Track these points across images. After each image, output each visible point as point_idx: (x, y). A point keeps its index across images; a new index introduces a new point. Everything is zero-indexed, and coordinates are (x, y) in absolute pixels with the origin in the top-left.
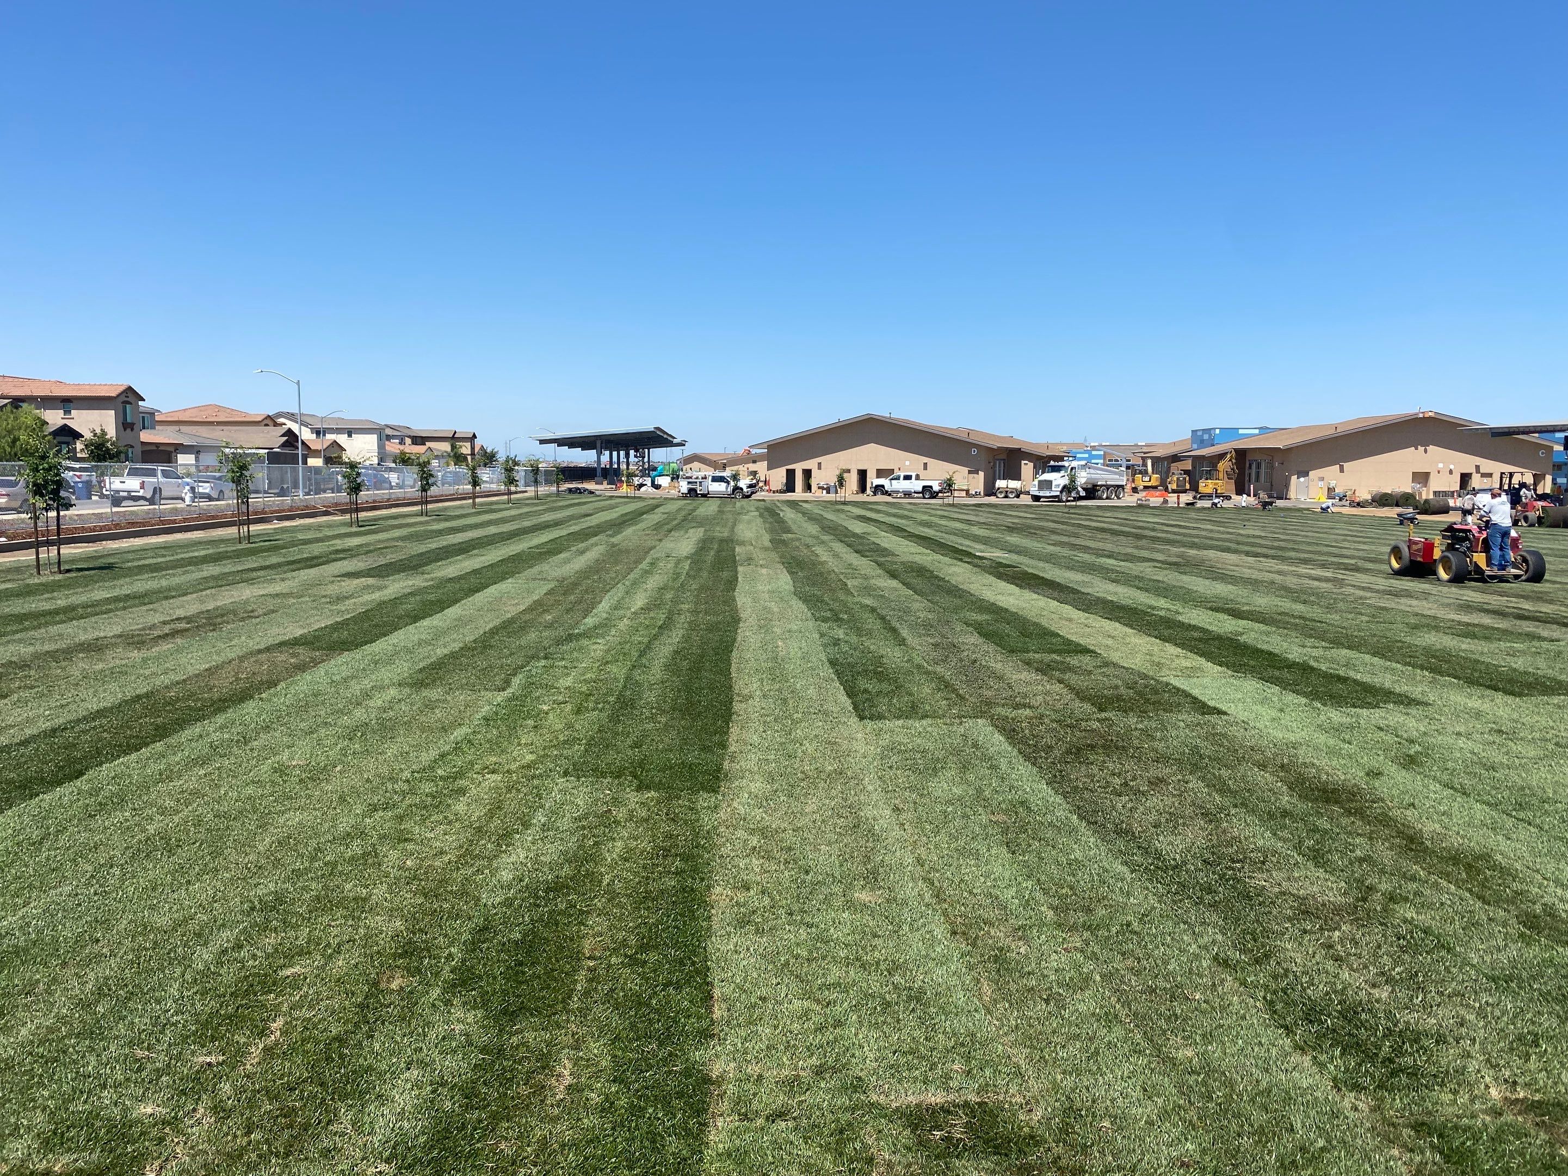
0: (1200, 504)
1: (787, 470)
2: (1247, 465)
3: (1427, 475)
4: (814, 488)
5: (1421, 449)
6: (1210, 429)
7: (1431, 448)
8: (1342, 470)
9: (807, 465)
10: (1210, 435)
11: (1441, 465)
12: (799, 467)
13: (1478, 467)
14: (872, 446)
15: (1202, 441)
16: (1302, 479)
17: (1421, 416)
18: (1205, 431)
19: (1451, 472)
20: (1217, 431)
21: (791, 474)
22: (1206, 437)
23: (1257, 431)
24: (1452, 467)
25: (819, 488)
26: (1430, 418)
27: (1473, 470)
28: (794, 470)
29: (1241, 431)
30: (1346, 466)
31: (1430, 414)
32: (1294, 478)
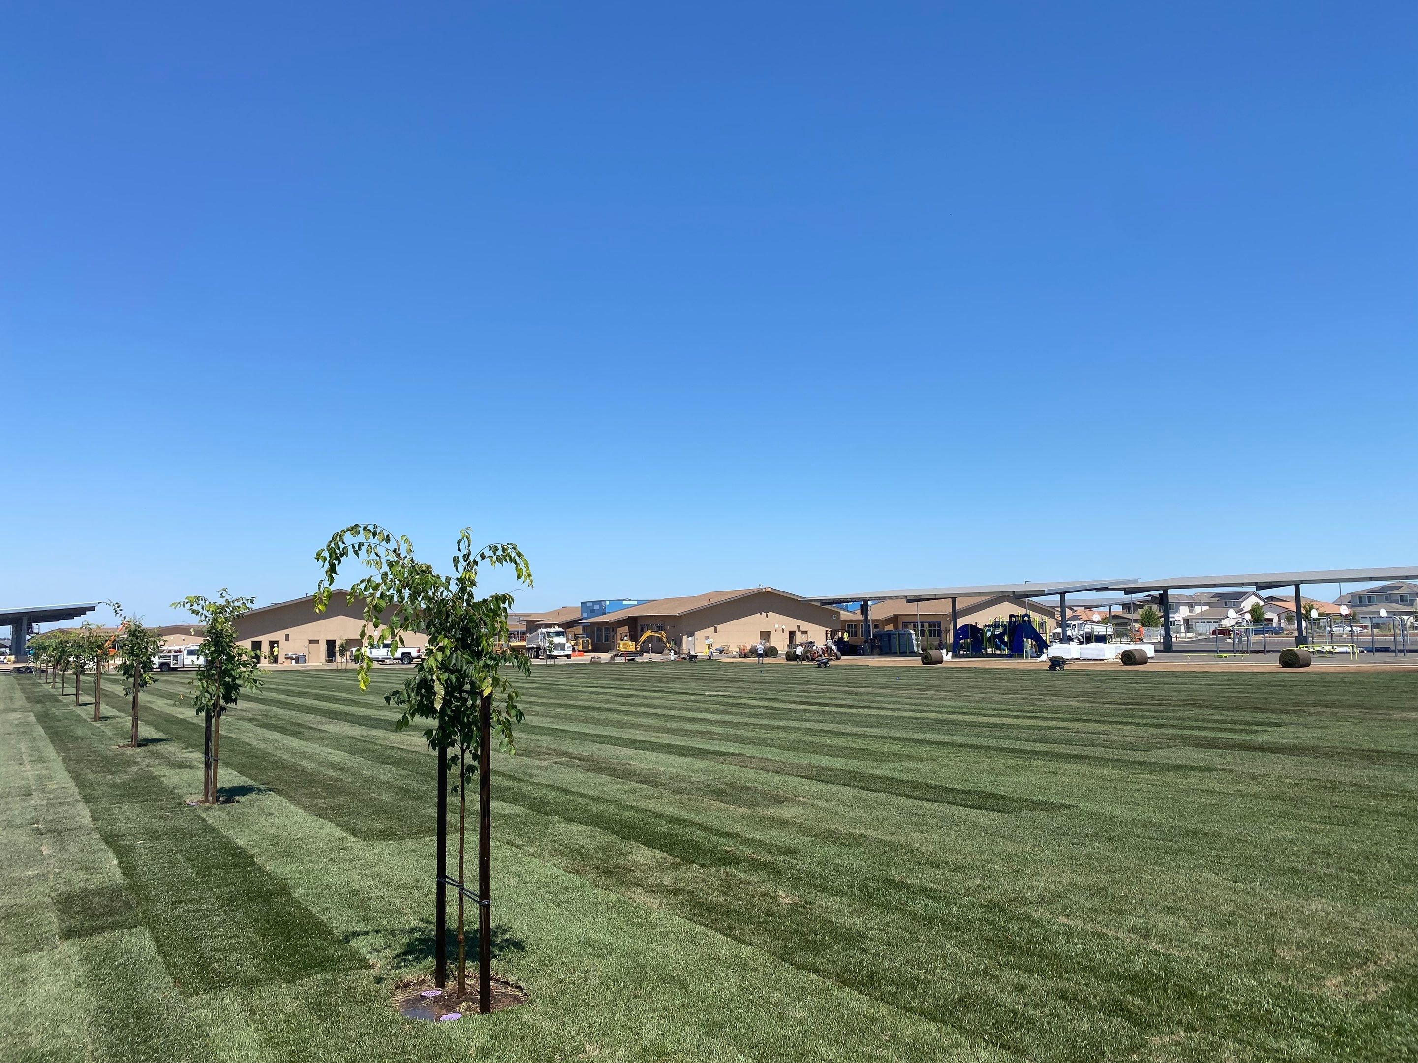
0: (618, 660)
1: (253, 642)
2: (639, 628)
3: (769, 633)
4: (281, 659)
5: (764, 614)
6: (601, 601)
7: (770, 614)
8: (716, 631)
9: (273, 636)
10: (601, 606)
11: (777, 626)
12: (265, 639)
13: (798, 627)
14: (341, 617)
15: (593, 611)
16: (690, 639)
17: (764, 590)
18: (594, 603)
19: (783, 631)
20: (608, 603)
21: (257, 645)
22: (596, 607)
23: (635, 603)
24: (784, 627)
25: (286, 658)
26: (769, 592)
27: (796, 629)
28: (260, 642)
29: (625, 603)
30: (719, 627)
31: (770, 589)
32: (685, 637)
